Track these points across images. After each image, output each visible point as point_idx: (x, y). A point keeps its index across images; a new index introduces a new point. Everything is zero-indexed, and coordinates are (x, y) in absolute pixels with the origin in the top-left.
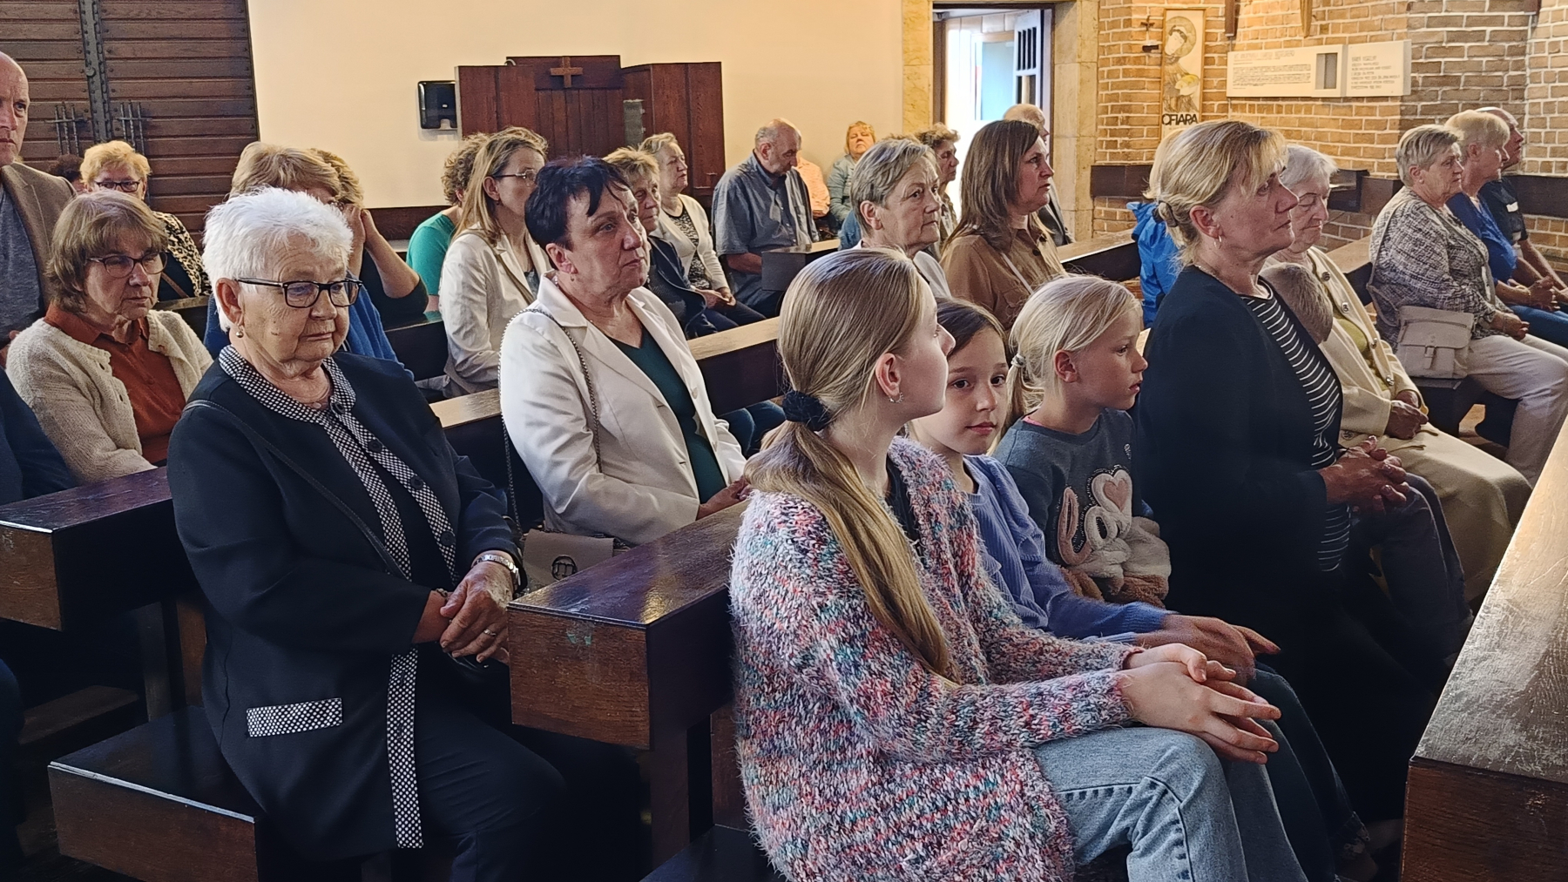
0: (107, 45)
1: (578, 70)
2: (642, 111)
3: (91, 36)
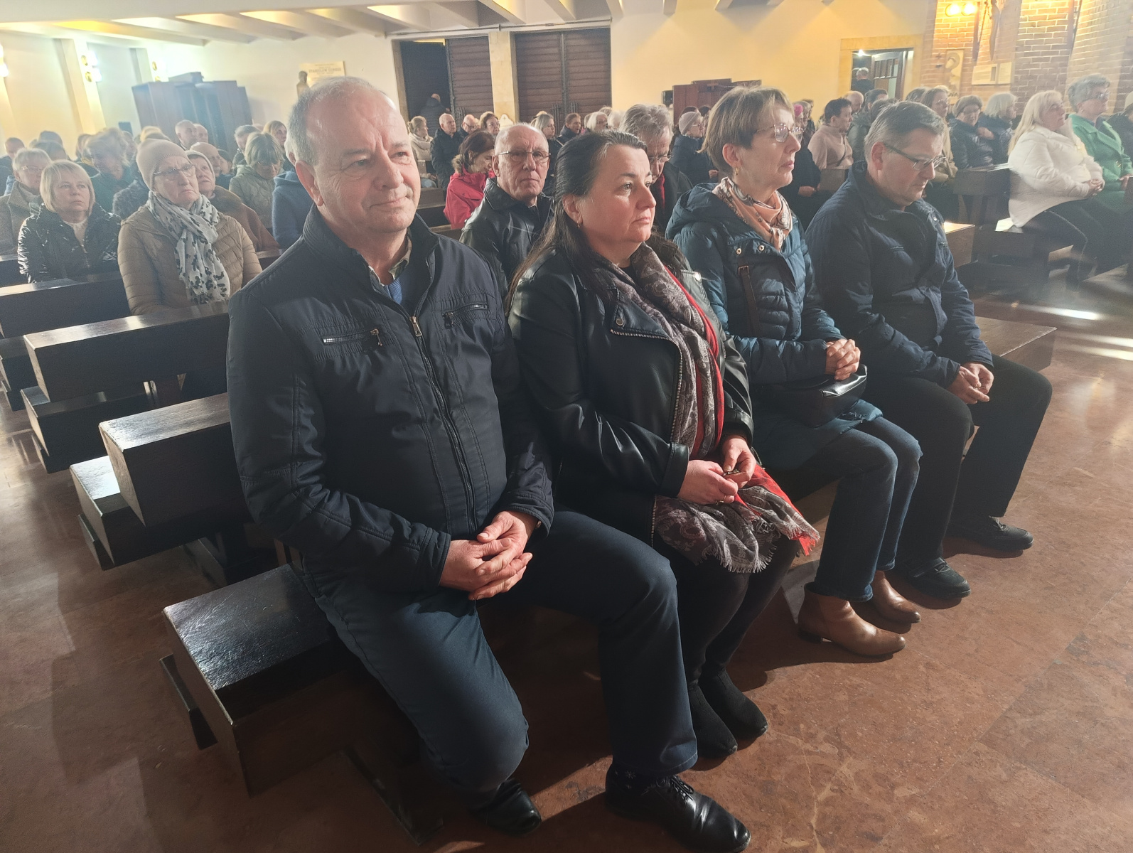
0: (568, 82)
3: (564, 80)
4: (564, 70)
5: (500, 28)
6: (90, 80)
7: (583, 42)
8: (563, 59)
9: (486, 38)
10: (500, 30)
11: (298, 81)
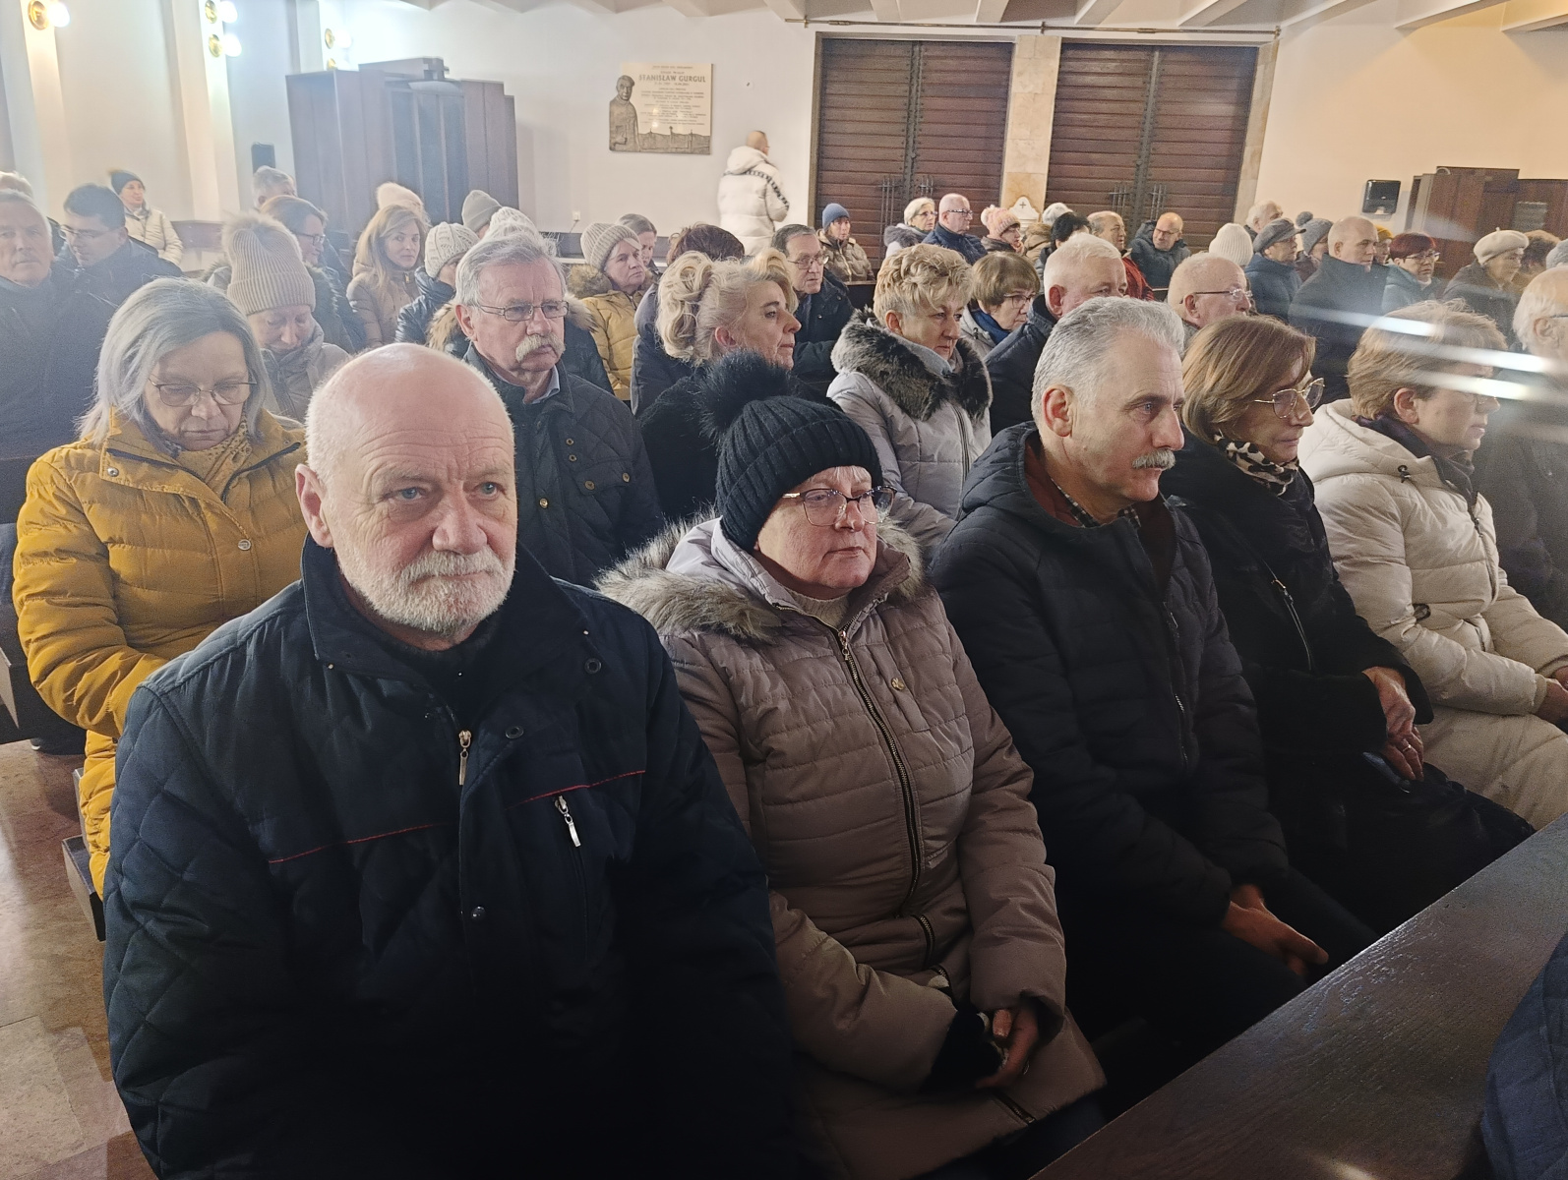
0: (1153, 145)
1: (1489, 178)
2: (1545, 211)
3: (1145, 140)
4: (1149, 120)
5: (1044, 28)
6: (215, 52)
7: (1197, 70)
8: (1152, 100)
9: (1007, 49)
10: (1042, 32)
11: (614, 94)
